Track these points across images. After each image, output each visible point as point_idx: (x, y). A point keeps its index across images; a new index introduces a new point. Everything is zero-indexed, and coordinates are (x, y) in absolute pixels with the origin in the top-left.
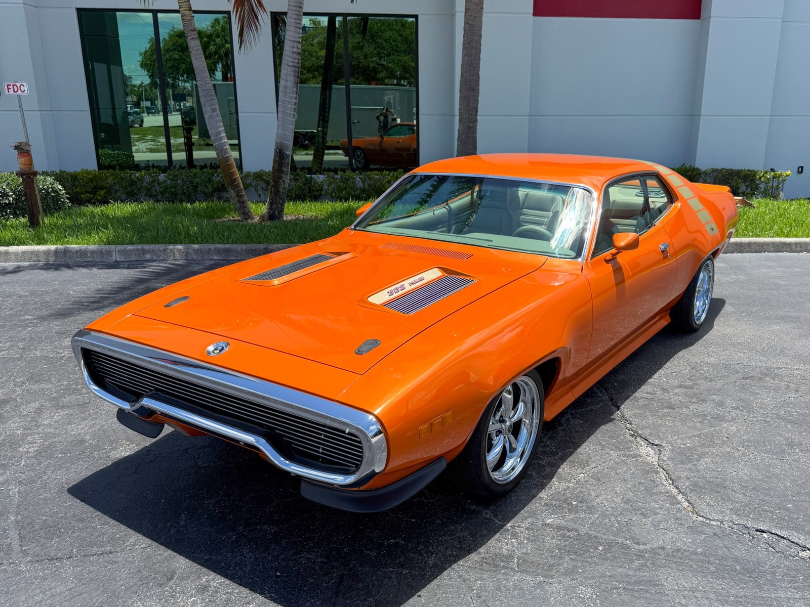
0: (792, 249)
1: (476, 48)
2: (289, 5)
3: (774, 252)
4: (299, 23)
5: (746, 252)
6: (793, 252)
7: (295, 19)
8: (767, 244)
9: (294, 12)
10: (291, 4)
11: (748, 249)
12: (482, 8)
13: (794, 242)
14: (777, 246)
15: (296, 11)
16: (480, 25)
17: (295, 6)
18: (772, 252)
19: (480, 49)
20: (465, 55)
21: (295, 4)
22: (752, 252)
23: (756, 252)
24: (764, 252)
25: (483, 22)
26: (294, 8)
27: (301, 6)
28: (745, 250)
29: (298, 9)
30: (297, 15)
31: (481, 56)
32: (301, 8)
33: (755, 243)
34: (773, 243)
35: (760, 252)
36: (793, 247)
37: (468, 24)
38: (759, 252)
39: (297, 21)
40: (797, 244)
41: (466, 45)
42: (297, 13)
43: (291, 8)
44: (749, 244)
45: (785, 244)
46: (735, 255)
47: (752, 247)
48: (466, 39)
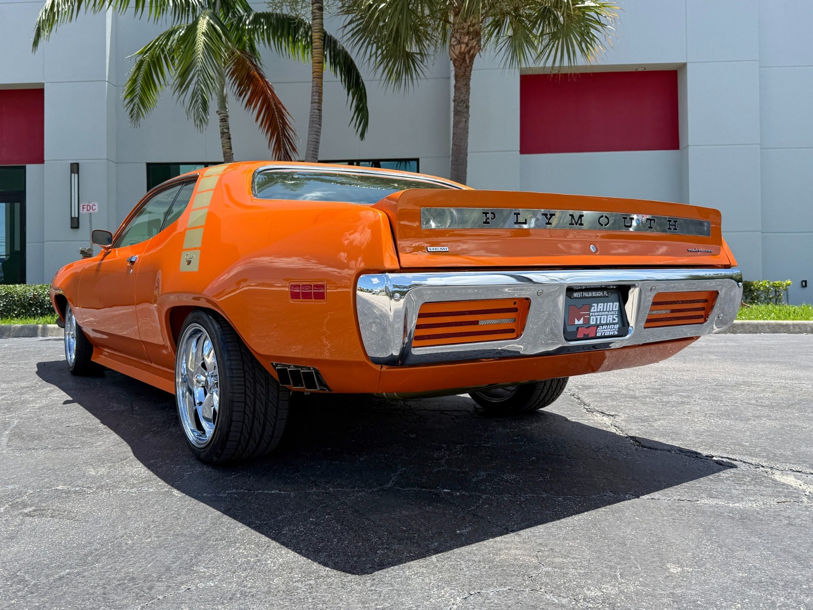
0: (790, 330)
1: (462, 164)
2: (308, 141)
3: (770, 333)
4: (315, 155)
5: (740, 333)
6: (792, 333)
7: (313, 151)
8: (762, 325)
9: (312, 146)
10: (310, 139)
11: (742, 330)
12: (468, 132)
13: (791, 323)
14: (773, 327)
15: (313, 145)
16: (466, 145)
17: (313, 141)
18: (768, 333)
19: (466, 165)
20: (453, 170)
21: (313, 140)
22: (746, 333)
23: (750, 332)
24: (760, 333)
25: (469, 144)
26: (312, 143)
27: (318, 141)
28: (738, 331)
29: (315, 143)
30: (314, 148)
31: (467, 171)
32: (317, 142)
33: (748, 324)
34: (768, 325)
35: (756, 333)
36: (791, 328)
37: (455, 145)
38: (753, 333)
39: (314, 153)
40: (794, 325)
41: (454, 162)
42: (315, 146)
43: (310, 143)
44: (742, 325)
45: (781, 325)
46: (728, 335)
47: (746, 328)
48: (453, 157)
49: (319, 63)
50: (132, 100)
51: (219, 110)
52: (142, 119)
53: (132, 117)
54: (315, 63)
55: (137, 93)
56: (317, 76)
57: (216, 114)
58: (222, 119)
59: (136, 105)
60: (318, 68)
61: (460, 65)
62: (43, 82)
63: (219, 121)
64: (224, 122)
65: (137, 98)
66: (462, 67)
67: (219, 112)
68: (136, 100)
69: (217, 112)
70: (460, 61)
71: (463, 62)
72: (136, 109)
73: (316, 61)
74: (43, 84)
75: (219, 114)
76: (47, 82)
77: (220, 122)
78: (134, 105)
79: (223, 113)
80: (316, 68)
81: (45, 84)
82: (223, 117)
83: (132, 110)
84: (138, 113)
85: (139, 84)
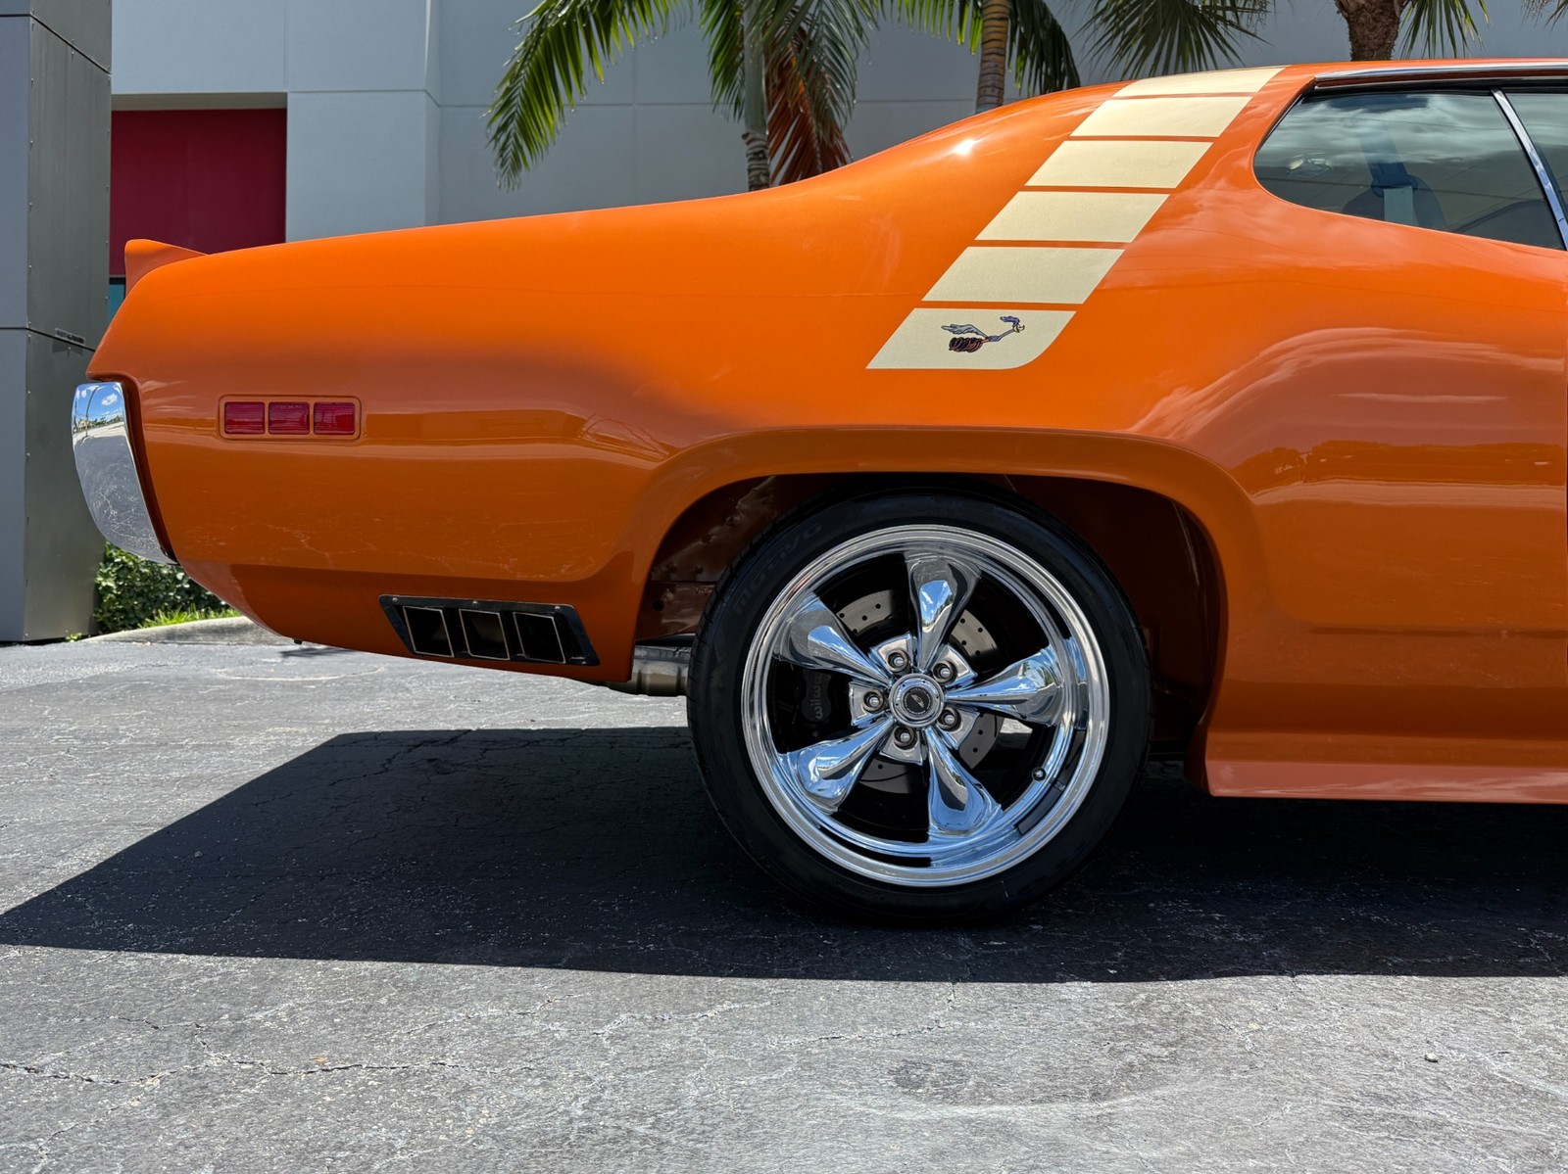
49: (1001, 19)
50: (503, 128)
51: (750, 131)
52: (523, 172)
53: (502, 165)
54: (994, 19)
55: (514, 109)
56: (996, 50)
57: (744, 142)
58: (756, 154)
59: (512, 139)
60: (999, 32)
61: (1374, 19)
62: (285, 91)
63: (746, 159)
64: (760, 159)
65: (515, 122)
66: (1379, 25)
67: (750, 137)
68: (513, 126)
69: (745, 136)
70: (1373, 11)
71: (1382, 13)
72: (512, 146)
73: (995, 15)
74: (284, 96)
75: (748, 143)
76: (291, 92)
77: (750, 160)
78: (508, 137)
79: (760, 140)
80: (995, 32)
81: (291, 99)
82: (760, 149)
83: (503, 149)
84: (516, 156)
85: (520, 90)
